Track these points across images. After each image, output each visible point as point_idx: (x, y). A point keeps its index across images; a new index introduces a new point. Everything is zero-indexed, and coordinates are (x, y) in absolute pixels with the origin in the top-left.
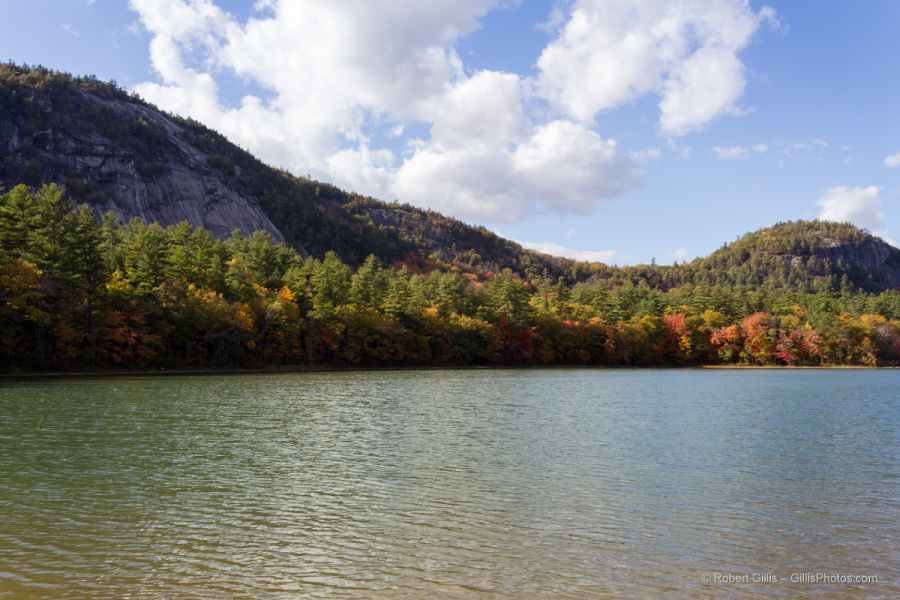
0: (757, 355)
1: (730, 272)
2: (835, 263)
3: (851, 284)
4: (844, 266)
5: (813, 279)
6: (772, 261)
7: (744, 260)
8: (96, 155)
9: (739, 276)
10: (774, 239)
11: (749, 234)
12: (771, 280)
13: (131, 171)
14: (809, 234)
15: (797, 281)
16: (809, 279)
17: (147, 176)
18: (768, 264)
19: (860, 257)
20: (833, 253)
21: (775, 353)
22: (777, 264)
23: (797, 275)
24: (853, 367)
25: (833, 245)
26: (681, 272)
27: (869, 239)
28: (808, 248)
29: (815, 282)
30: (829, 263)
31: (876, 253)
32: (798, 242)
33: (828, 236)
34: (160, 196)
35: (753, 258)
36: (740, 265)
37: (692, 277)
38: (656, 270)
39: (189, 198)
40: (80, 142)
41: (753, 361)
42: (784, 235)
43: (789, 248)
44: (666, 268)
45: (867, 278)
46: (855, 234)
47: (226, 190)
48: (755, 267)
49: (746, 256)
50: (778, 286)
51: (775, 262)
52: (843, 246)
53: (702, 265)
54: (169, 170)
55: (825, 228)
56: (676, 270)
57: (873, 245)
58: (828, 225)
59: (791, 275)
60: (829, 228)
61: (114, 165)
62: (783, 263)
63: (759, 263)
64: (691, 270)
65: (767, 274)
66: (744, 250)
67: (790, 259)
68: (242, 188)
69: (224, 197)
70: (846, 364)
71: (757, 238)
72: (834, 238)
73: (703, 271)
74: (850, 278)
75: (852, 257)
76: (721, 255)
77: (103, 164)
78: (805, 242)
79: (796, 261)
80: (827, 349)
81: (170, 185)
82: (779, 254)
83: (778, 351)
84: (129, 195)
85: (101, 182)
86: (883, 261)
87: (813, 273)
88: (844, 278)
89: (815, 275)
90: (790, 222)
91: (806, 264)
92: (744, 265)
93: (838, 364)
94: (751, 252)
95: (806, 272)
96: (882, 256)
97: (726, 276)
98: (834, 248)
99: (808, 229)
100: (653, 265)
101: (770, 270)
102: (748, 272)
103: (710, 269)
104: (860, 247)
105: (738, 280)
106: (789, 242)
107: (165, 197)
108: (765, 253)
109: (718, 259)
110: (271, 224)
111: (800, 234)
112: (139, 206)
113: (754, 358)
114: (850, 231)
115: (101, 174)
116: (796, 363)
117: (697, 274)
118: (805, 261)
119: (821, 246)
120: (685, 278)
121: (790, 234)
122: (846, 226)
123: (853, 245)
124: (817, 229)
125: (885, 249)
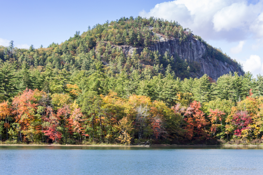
0: (24, 132)
1: (77, 58)
2: (163, 55)
3: (174, 73)
4: (169, 58)
5: (144, 67)
6: (113, 50)
7: (91, 48)
9: (84, 62)
10: (116, 31)
11: (99, 26)
12: (110, 67)
14: (144, 29)
15: (132, 68)
16: (141, 68)
18: (110, 53)
19: (182, 51)
20: (162, 46)
21: (41, 131)
22: (117, 53)
23: (132, 63)
24: (110, 145)
25: (162, 39)
26: (35, 55)
27: (190, 37)
28: (143, 41)
29: (146, 69)
30: (158, 54)
31: (195, 49)
32: (135, 35)
33: (159, 33)
35: (98, 47)
36: (87, 51)
37: (44, 60)
38: (13, 52)
41: (21, 138)
42: (125, 28)
43: (127, 40)
44: (22, 51)
45: (186, 69)
46: (180, 33)
48: (98, 54)
49: (93, 45)
50: (116, 72)
51: (115, 51)
52: (170, 42)
53: (55, 51)
55: (157, 24)
56: (32, 53)
57: (192, 42)
58: (160, 23)
59: (127, 63)
60: (160, 25)
62: (122, 53)
63: (102, 51)
64: (44, 54)
65: (108, 61)
66: (92, 39)
67: (128, 49)
70: (104, 142)
71: (103, 30)
72: (163, 34)
73: (54, 56)
74: (173, 68)
75: (176, 51)
76: (72, 43)
78: (141, 35)
79: (132, 51)
80: (88, 127)
82: (119, 44)
83: (45, 129)
86: (201, 56)
87: (145, 62)
88: (169, 67)
89: (146, 64)
90: (132, 18)
91: (140, 54)
92: (91, 52)
93: (98, 142)
94: (97, 41)
95: (139, 61)
96: (200, 52)
97: (74, 61)
98: (163, 42)
99: (145, 24)
100: (11, 47)
101: (111, 58)
102: (92, 58)
103: (61, 54)
104: (183, 42)
105: (83, 65)
106: (128, 34)
108: (109, 42)
109: (69, 46)
111: (138, 29)
113: (23, 136)
114: (176, 29)
116: (61, 141)
117: (49, 58)
118: (139, 52)
119: (154, 40)
120: (38, 61)
121: (129, 28)
122: (174, 25)
123: (178, 41)
124: (152, 26)
125: (202, 46)
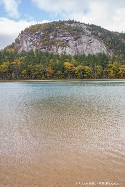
8: (66, 37)
13: (72, 39)
17: (75, 39)
34: (77, 43)
39: (84, 43)
40: (63, 34)
47: (94, 39)
54: (81, 37)
61: (69, 38)
68: (99, 38)
69: (93, 41)
77: (67, 38)
81: (80, 40)
84: (71, 44)
85: (66, 42)
107: (79, 43)
110: (104, 46)
112: (73, 46)
115: (66, 41)
